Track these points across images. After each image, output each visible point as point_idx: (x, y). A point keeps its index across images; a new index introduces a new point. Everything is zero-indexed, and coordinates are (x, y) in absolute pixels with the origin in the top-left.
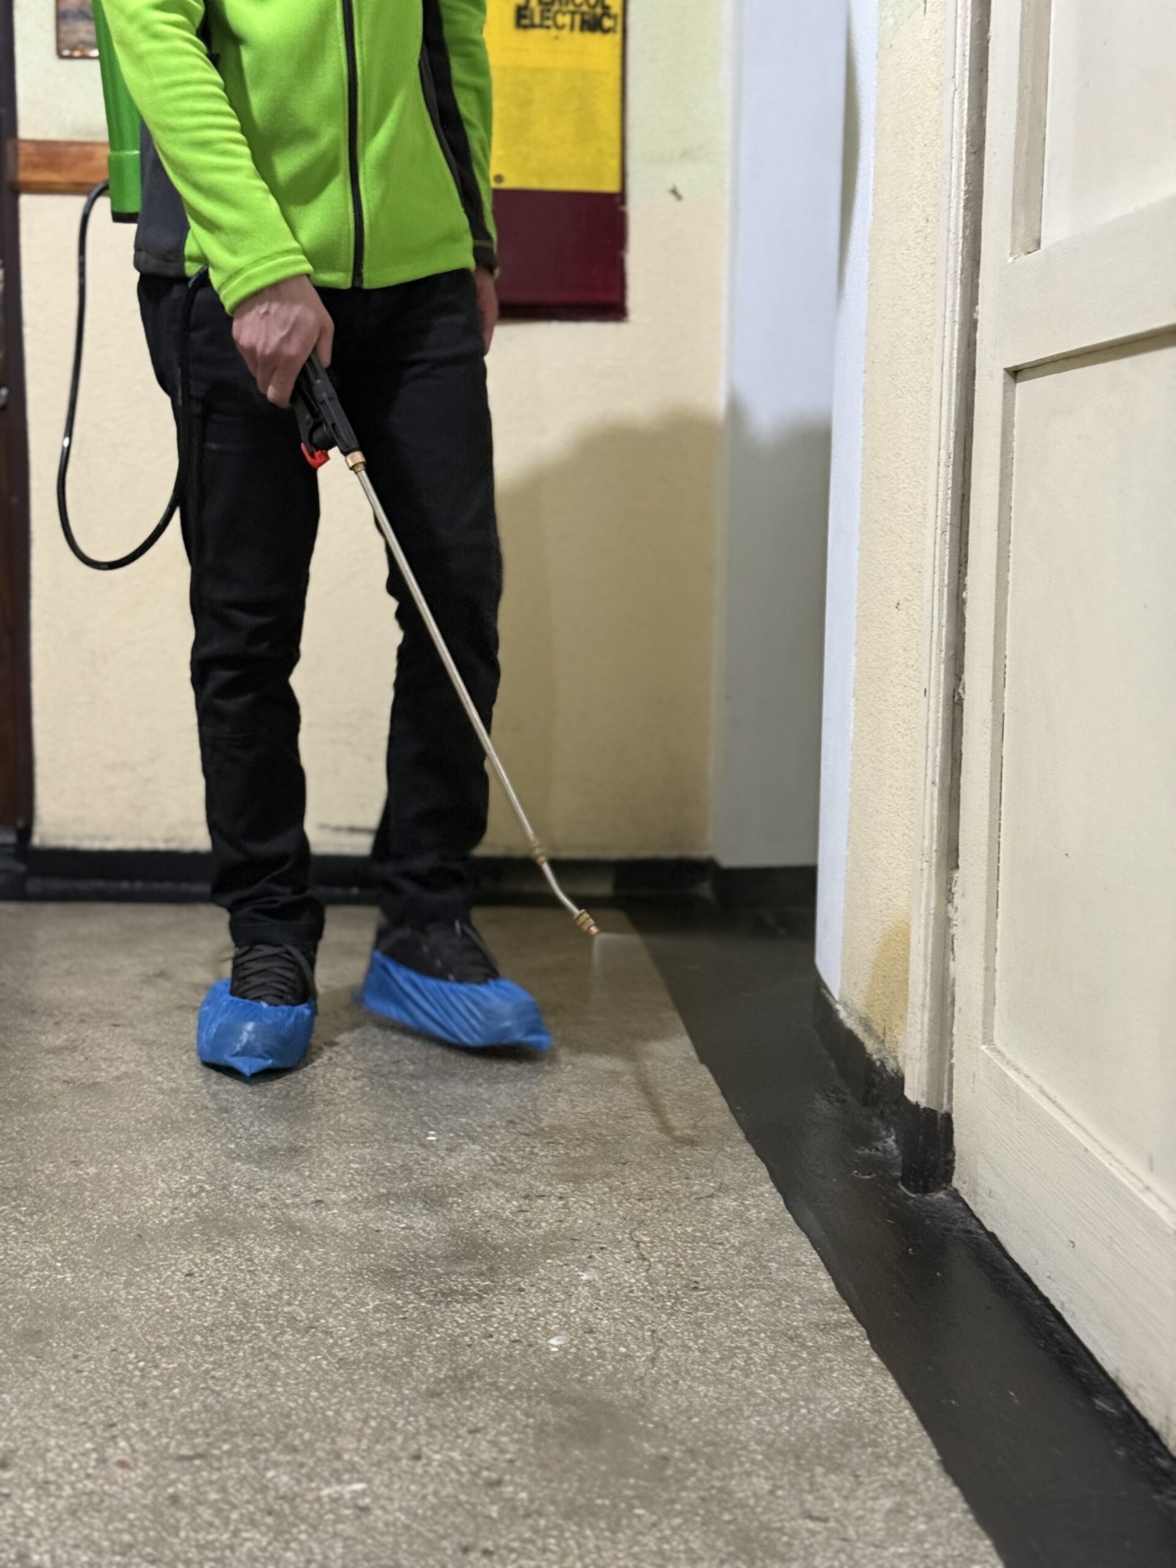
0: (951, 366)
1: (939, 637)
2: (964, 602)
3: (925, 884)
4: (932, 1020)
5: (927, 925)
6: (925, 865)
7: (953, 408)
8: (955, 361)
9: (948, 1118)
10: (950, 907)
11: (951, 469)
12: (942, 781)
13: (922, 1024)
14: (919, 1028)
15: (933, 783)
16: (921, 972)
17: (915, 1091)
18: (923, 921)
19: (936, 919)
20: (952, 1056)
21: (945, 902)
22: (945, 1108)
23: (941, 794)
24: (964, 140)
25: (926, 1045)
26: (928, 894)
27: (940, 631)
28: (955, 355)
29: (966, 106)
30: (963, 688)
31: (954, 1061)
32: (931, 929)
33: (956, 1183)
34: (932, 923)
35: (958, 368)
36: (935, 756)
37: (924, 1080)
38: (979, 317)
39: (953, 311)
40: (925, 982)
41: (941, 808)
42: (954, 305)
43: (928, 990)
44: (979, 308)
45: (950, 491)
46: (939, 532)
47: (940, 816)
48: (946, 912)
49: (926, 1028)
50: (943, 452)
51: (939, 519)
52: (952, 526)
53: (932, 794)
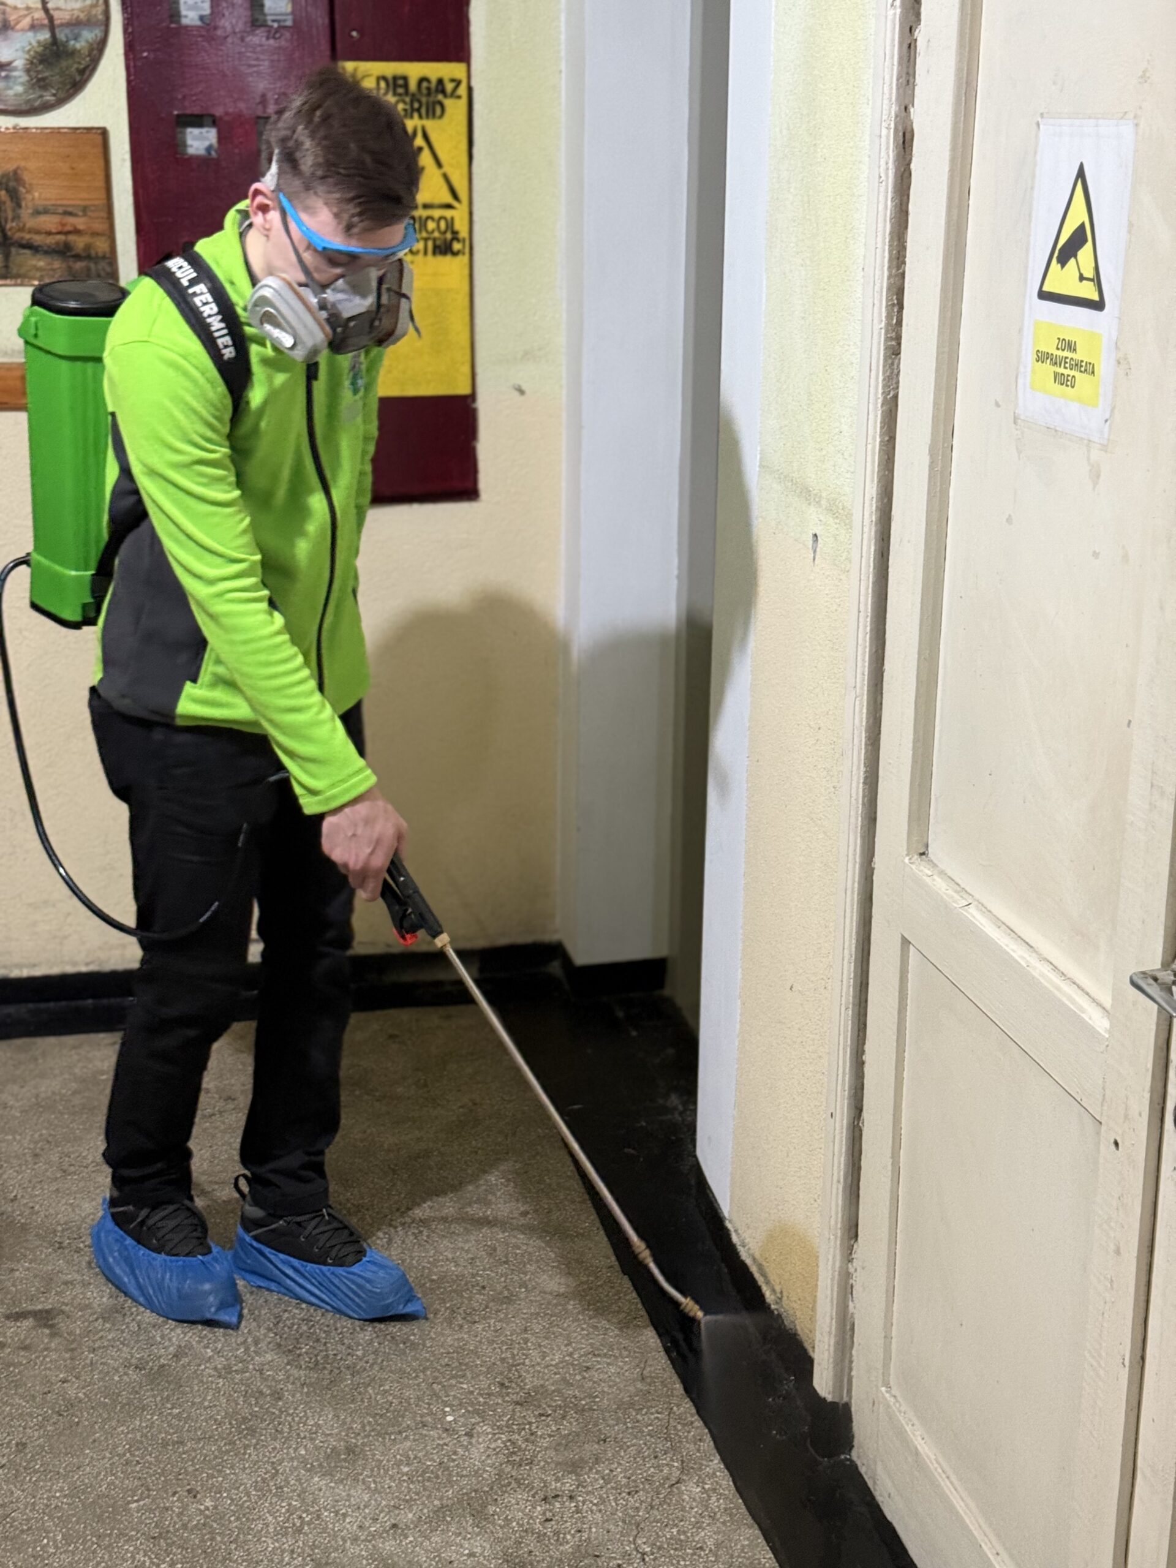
0: (853, 893)
1: (844, 1080)
2: (863, 1063)
3: (832, 1250)
4: (837, 1343)
5: (832, 1279)
6: (832, 1237)
7: (854, 924)
8: (856, 889)
9: (847, 1407)
10: (850, 1265)
11: (853, 964)
12: (845, 1179)
13: (829, 1345)
14: (826, 1347)
15: (839, 1182)
16: (828, 1308)
17: (823, 1383)
18: (830, 1275)
19: (839, 1275)
20: (851, 1369)
21: (846, 1261)
22: (845, 1399)
23: (844, 1188)
24: (864, 735)
25: (831, 1360)
26: (834, 1257)
27: (844, 1076)
28: (856, 885)
29: (865, 711)
30: (863, 1123)
31: (854, 1373)
32: (836, 1282)
33: (854, 1455)
34: (837, 1277)
35: (858, 895)
36: (839, 1163)
37: (831, 1383)
38: (876, 866)
39: (855, 855)
40: (831, 1317)
41: (844, 1200)
42: (855, 850)
43: (834, 1323)
44: (876, 859)
45: (852, 981)
46: (843, 1009)
47: (844, 1206)
48: (847, 1268)
49: (832, 1349)
50: (846, 952)
51: (843, 999)
52: (854, 1005)
53: (838, 1189)
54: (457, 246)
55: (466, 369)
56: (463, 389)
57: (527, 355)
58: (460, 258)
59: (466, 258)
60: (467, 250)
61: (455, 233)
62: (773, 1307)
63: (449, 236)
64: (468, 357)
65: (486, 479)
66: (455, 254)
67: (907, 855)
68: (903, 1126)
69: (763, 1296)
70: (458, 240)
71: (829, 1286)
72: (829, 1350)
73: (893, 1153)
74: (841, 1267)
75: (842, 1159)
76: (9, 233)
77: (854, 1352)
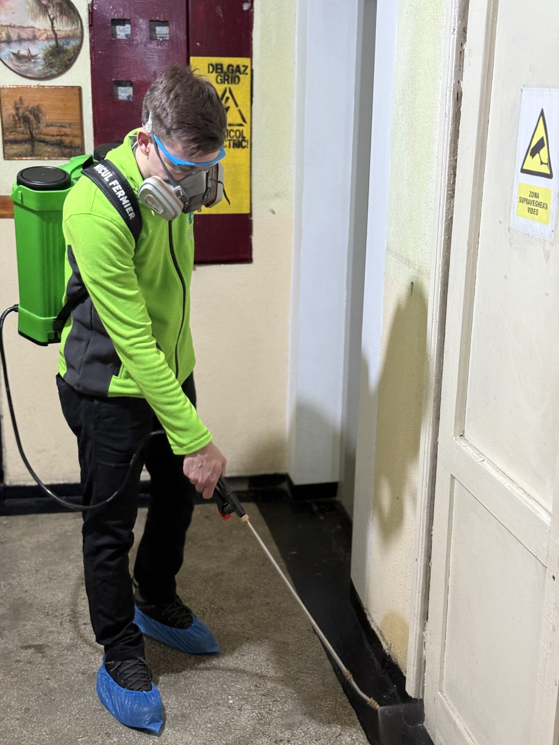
0: (428, 454)
1: (422, 543)
2: (432, 535)
3: (415, 625)
4: (417, 670)
5: (416, 639)
6: (416, 619)
7: (428, 468)
8: (429, 452)
9: (422, 701)
10: (424, 633)
11: (427, 488)
12: (422, 590)
13: (414, 671)
14: (412, 672)
15: (419, 592)
16: (413, 653)
17: (410, 689)
18: (414, 637)
19: (419, 637)
20: (424, 683)
21: (422, 631)
22: (421, 697)
23: (422, 596)
24: (434, 378)
25: (414, 678)
26: (416, 628)
27: (422, 542)
28: (429, 449)
30: (431, 564)
31: (425, 685)
32: (417, 640)
33: (425, 724)
34: (417, 638)
35: (430, 454)
36: (420, 583)
37: (414, 689)
38: (439, 441)
40: (415, 657)
41: (422, 601)
42: (429, 433)
43: (416, 660)
44: (439, 438)
45: (427, 496)
46: (422, 509)
47: (421, 604)
48: (423, 634)
49: (415, 672)
50: (424, 482)
51: (423, 504)
52: (427, 507)
53: (419, 595)
54: (244, 144)
55: (248, 201)
56: (247, 211)
57: (277, 195)
58: (245, 149)
59: (249, 149)
60: (249, 146)
61: (244, 138)
62: (387, 651)
63: (241, 139)
64: (248, 196)
65: (256, 253)
66: (243, 147)
67: (454, 436)
68: (450, 566)
69: (382, 646)
70: (245, 141)
71: (414, 642)
72: (413, 673)
73: (445, 579)
74: (420, 633)
75: (421, 581)
76: (34, 136)
77: (425, 675)
